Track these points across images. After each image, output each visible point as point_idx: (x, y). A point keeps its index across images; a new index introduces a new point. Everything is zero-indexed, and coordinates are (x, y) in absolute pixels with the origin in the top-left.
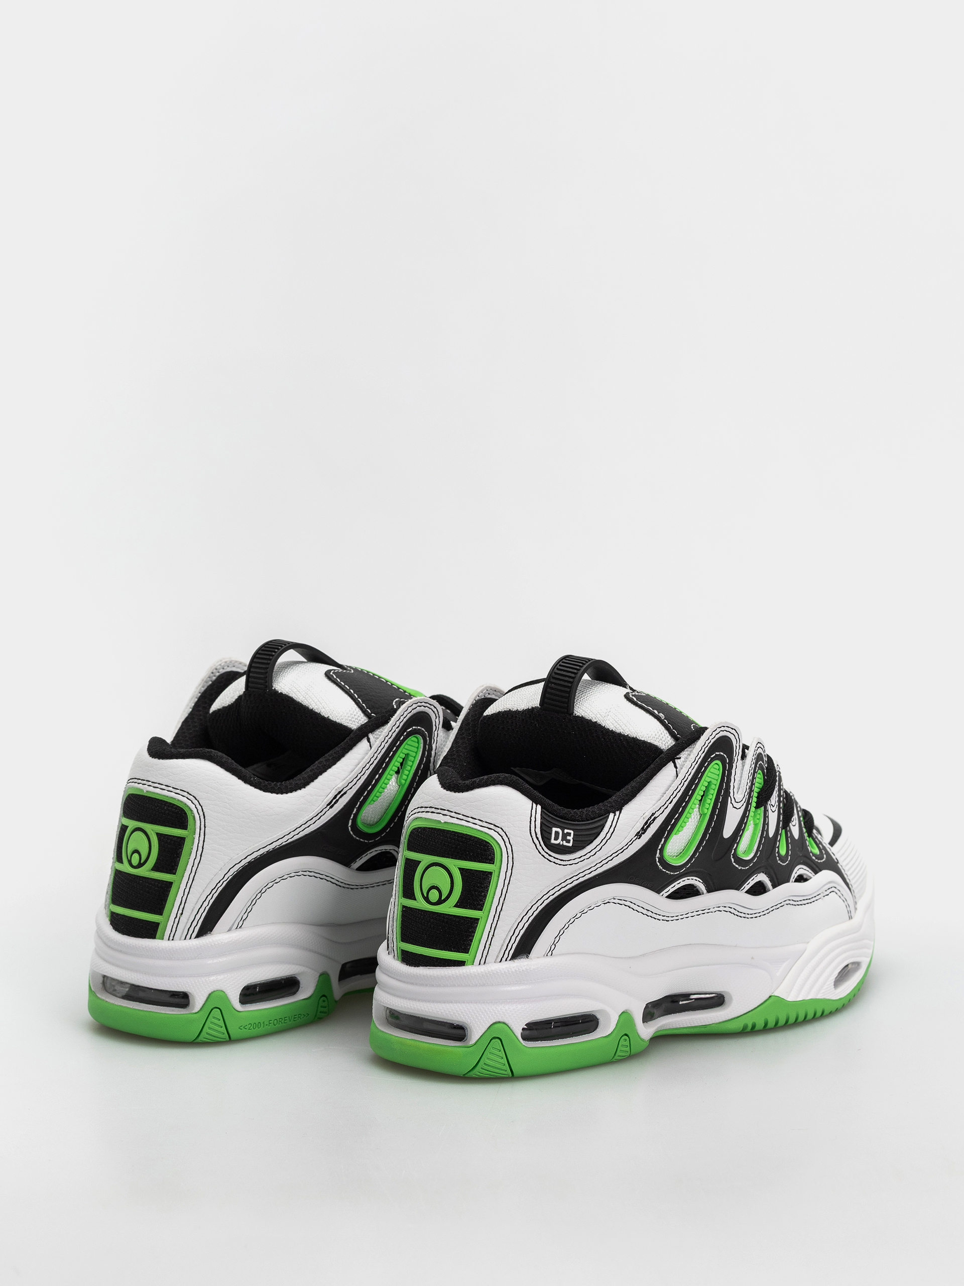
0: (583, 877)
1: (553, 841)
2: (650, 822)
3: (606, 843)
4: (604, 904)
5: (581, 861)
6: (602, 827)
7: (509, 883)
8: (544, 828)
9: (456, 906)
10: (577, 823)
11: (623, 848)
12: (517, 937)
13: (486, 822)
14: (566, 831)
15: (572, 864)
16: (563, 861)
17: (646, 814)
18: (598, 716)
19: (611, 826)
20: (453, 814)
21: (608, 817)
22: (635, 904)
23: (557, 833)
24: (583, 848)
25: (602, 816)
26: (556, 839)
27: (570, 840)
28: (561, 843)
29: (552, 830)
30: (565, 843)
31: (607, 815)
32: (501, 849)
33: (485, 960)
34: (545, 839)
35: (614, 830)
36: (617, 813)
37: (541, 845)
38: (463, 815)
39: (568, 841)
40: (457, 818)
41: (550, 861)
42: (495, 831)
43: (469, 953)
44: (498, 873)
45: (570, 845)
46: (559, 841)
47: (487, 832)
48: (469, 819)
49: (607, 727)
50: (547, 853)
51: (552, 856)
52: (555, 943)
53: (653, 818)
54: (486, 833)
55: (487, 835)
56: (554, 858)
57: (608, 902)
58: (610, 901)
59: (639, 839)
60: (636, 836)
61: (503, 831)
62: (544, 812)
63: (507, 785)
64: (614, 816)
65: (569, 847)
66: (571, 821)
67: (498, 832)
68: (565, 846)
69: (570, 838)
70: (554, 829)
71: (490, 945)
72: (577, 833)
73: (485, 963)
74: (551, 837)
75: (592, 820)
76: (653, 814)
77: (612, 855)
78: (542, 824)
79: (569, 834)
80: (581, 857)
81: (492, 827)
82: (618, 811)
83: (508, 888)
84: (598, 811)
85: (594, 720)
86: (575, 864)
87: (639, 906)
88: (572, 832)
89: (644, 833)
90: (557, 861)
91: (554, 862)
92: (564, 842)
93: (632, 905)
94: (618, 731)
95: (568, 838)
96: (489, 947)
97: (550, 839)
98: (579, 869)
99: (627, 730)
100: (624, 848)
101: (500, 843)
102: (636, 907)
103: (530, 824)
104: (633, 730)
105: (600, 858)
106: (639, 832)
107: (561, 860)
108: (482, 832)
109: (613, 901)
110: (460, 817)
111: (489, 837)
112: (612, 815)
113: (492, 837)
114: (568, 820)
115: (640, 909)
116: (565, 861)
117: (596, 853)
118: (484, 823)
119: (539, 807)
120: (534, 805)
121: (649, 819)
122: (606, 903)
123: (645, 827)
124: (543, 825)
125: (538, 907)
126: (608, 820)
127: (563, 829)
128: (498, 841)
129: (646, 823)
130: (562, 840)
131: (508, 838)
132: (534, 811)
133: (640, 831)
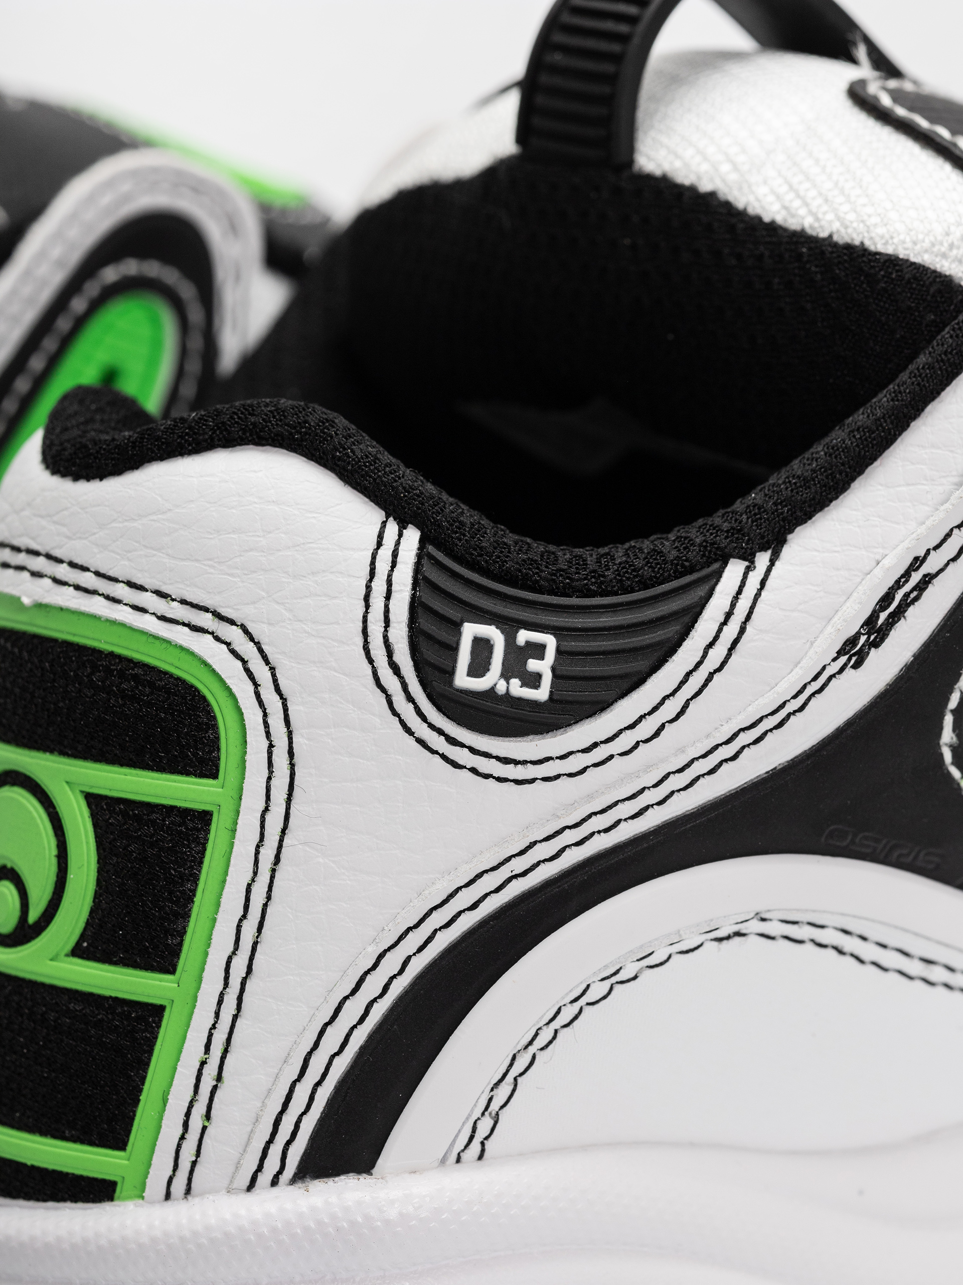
0: (607, 830)
1: (463, 680)
2: (907, 595)
3: (705, 685)
4: (720, 940)
5: (596, 765)
6: (687, 619)
7: (277, 859)
8: (426, 624)
9: (78, 952)
10: (574, 601)
11: (782, 706)
12: (319, 1084)
13: (183, 602)
14: (524, 636)
15: (558, 777)
16: (516, 762)
17: (886, 562)
18: (725, 168)
19: (729, 615)
20: (62, 571)
21: (718, 575)
22: (864, 939)
23: (482, 646)
24: (601, 706)
25: (691, 570)
26: (478, 668)
27: (538, 676)
28: (501, 688)
29: (459, 634)
30: (517, 688)
31: (716, 566)
32: (241, 714)
33: (190, 1180)
34: (429, 670)
35: (742, 630)
36: (762, 559)
37: (410, 699)
38: (98, 574)
39: (533, 680)
40: (77, 588)
41: (456, 765)
42: (217, 639)
43: (129, 1148)
44: (232, 814)
45: (542, 694)
46: (492, 679)
47: (185, 644)
48: (120, 591)
49: (754, 209)
50: (440, 732)
51: (462, 745)
52: (494, 1106)
53: (916, 577)
54: (182, 648)
55: (189, 658)
56: (473, 750)
57: (738, 934)
58: (743, 928)
59: (856, 666)
60: (840, 653)
61: (252, 639)
62: (431, 557)
63: (281, 446)
64: (748, 570)
65: (534, 704)
66: (551, 592)
67: (228, 644)
68: (520, 699)
69: (543, 666)
70: (470, 631)
71: (208, 1116)
72: (573, 645)
73: (188, 1191)
74: (455, 661)
75: (646, 587)
76: (917, 562)
77: (735, 735)
78: (415, 606)
79: (538, 650)
80: (595, 745)
81: (205, 620)
82: (763, 549)
83: (272, 878)
84: (674, 553)
85: (705, 187)
86: (571, 775)
87: (884, 946)
88: (550, 641)
89: (876, 644)
90: (484, 765)
91: (474, 770)
92: (515, 683)
93: (850, 944)
94: (793, 224)
95: (533, 665)
96: (204, 1128)
97: (452, 673)
98: (590, 797)
99: (830, 217)
100: (789, 708)
101: (235, 689)
102: (869, 951)
103: (367, 606)
104: (851, 217)
105: (682, 750)
106: (852, 641)
107: (506, 761)
108: (167, 642)
109: (755, 926)
110: (88, 580)
111: (196, 663)
112: (734, 570)
113: (206, 664)
114: (540, 591)
115: (890, 959)
116: (524, 762)
117: (662, 727)
118: (175, 604)
119: (412, 536)
120: (392, 528)
121: (898, 585)
122: (728, 938)
123: (883, 616)
124: (420, 611)
125: (409, 959)
126: (719, 588)
127: (509, 626)
128: (229, 682)
129: (886, 599)
130: (506, 675)
131: (272, 669)
132: (385, 554)
133: (858, 635)
